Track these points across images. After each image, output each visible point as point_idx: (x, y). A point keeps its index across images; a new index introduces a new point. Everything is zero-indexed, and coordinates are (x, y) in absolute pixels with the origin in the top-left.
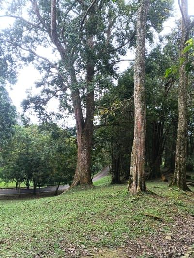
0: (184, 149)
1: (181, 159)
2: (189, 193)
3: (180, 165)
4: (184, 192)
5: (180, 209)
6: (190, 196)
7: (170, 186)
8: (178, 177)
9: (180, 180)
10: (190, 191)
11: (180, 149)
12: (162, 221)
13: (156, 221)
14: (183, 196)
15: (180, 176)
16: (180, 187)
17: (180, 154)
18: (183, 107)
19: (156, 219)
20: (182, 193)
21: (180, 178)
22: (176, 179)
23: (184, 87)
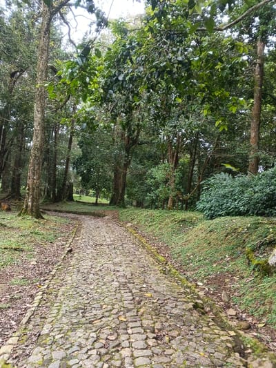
0: (39, 169)
1: (35, 181)
2: (42, 221)
3: (34, 189)
4: (37, 220)
5: (38, 238)
6: (44, 224)
7: (19, 215)
8: (30, 204)
9: (32, 206)
10: (43, 218)
11: (34, 169)
12: (22, 250)
13: (17, 252)
14: (36, 225)
15: (33, 202)
16: (32, 215)
17: (34, 175)
18: (39, 116)
19: (16, 249)
20: (36, 222)
21: (32, 204)
22: (27, 206)
23: (41, 90)
